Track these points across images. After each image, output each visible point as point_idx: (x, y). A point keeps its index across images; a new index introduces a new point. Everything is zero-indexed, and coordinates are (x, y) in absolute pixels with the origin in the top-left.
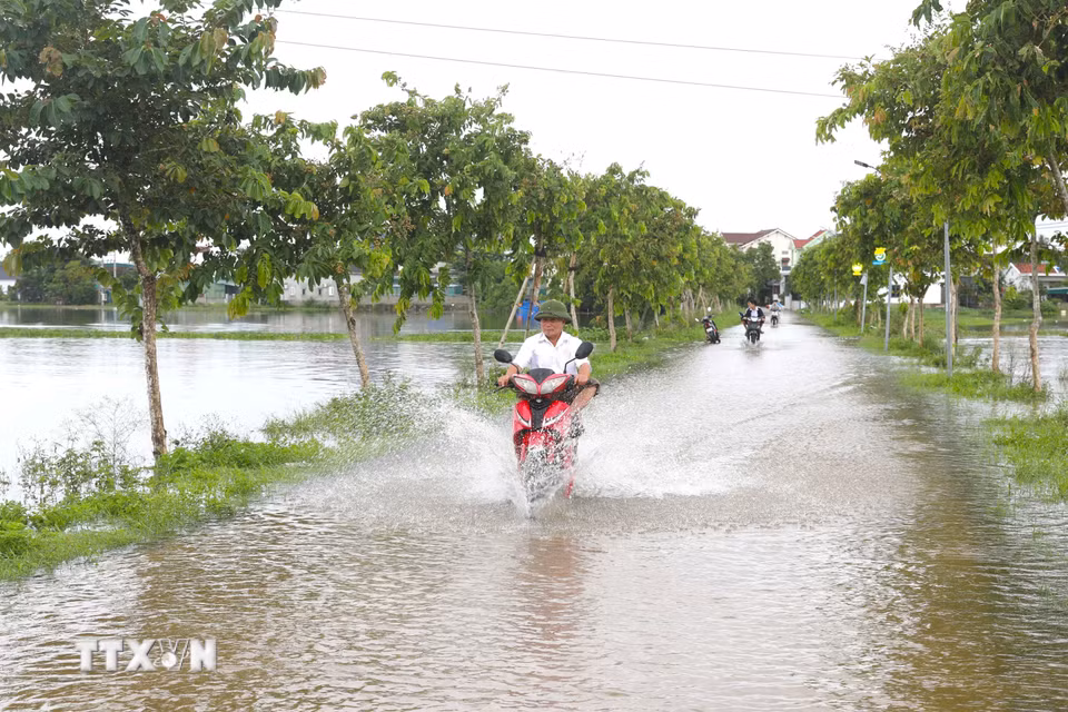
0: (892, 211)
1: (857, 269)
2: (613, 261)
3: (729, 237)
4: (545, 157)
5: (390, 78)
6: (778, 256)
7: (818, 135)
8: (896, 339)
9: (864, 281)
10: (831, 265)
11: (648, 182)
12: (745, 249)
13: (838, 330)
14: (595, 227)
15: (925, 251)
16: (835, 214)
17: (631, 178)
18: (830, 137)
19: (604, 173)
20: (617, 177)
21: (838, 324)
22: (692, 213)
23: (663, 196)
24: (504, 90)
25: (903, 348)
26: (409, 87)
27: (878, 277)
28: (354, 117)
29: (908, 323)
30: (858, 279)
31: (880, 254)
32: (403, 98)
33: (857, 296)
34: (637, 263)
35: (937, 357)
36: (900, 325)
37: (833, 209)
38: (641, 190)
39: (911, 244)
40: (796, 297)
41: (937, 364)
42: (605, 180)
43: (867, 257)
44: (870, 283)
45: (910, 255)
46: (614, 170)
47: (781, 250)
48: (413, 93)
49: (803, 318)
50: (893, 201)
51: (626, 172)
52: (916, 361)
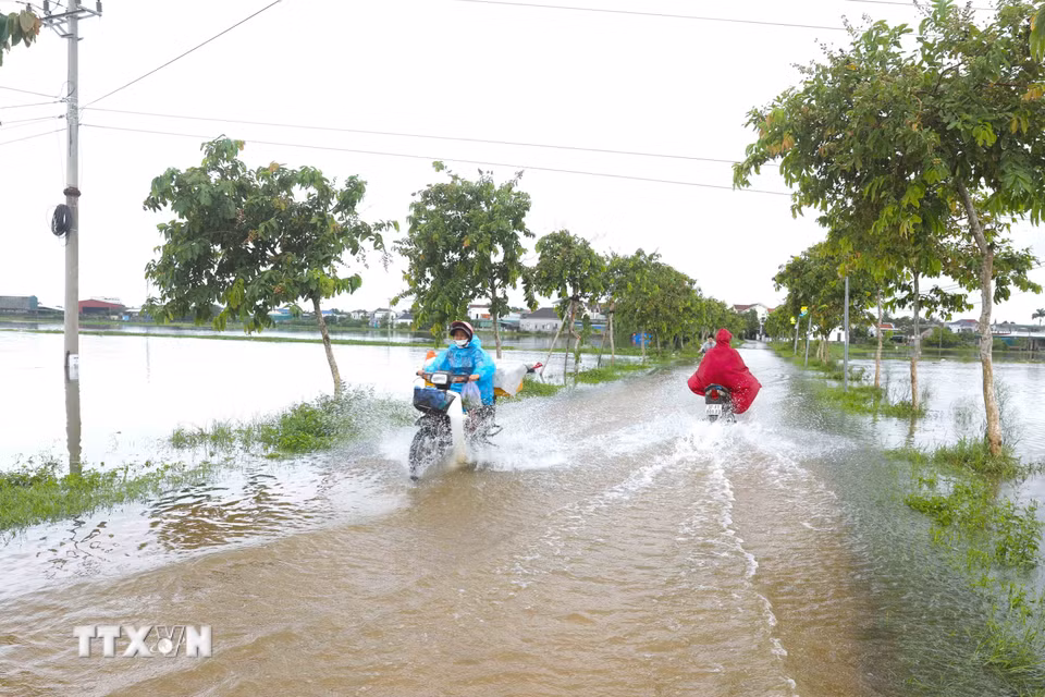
0: (810, 278)
1: (793, 320)
2: (642, 309)
3: (737, 307)
4: (580, 236)
5: (439, 166)
6: (759, 317)
7: (736, 181)
8: (812, 360)
9: (796, 327)
10: (781, 319)
11: (660, 261)
12: (743, 312)
13: (782, 353)
14: (626, 287)
15: (831, 308)
16: (774, 282)
17: (651, 258)
18: (746, 183)
19: (634, 255)
20: (642, 258)
21: (784, 349)
22: (692, 282)
23: (669, 269)
24: (520, 175)
25: (817, 365)
26: (453, 173)
27: (804, 325)
28: (414, 195)
29: (820, 351)
30: (794, 325)
31: (804, 310)
32: (448, 181)
33: (793, 335)
34: (657, 311)
35: (836, 373)
36: (815, 351)
37: (774, 279)
38: (657, 265)
39: (822, 304)
40: (767, 336)
41: (836, 378)
42: (634, 258)
43: (797, 312)
44: (800, 328)
45: (822, 310)
46: (640, 253)
47: (761, 314)
48: (455, 177)
49: (769, 347)
50: (810, 273)
51: (648, 254)
52: (822, 374)
